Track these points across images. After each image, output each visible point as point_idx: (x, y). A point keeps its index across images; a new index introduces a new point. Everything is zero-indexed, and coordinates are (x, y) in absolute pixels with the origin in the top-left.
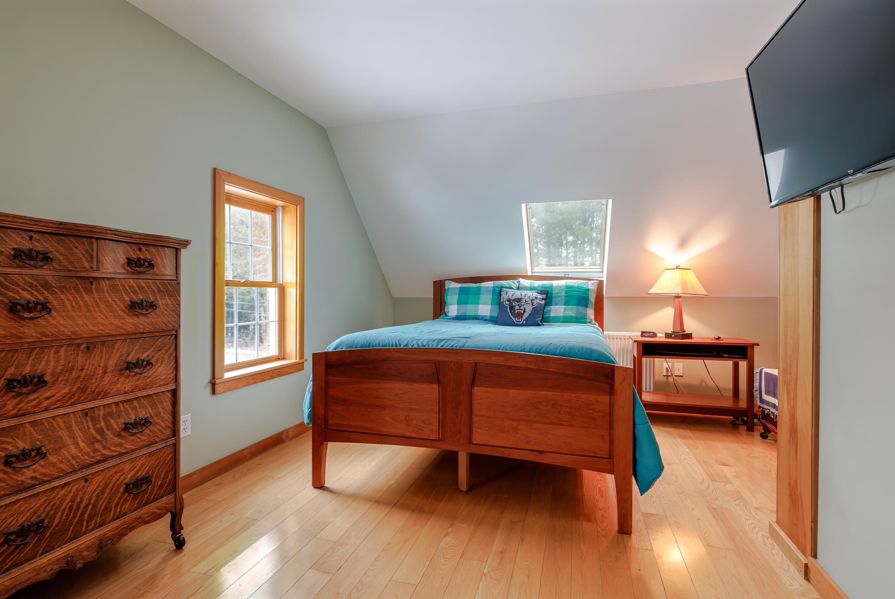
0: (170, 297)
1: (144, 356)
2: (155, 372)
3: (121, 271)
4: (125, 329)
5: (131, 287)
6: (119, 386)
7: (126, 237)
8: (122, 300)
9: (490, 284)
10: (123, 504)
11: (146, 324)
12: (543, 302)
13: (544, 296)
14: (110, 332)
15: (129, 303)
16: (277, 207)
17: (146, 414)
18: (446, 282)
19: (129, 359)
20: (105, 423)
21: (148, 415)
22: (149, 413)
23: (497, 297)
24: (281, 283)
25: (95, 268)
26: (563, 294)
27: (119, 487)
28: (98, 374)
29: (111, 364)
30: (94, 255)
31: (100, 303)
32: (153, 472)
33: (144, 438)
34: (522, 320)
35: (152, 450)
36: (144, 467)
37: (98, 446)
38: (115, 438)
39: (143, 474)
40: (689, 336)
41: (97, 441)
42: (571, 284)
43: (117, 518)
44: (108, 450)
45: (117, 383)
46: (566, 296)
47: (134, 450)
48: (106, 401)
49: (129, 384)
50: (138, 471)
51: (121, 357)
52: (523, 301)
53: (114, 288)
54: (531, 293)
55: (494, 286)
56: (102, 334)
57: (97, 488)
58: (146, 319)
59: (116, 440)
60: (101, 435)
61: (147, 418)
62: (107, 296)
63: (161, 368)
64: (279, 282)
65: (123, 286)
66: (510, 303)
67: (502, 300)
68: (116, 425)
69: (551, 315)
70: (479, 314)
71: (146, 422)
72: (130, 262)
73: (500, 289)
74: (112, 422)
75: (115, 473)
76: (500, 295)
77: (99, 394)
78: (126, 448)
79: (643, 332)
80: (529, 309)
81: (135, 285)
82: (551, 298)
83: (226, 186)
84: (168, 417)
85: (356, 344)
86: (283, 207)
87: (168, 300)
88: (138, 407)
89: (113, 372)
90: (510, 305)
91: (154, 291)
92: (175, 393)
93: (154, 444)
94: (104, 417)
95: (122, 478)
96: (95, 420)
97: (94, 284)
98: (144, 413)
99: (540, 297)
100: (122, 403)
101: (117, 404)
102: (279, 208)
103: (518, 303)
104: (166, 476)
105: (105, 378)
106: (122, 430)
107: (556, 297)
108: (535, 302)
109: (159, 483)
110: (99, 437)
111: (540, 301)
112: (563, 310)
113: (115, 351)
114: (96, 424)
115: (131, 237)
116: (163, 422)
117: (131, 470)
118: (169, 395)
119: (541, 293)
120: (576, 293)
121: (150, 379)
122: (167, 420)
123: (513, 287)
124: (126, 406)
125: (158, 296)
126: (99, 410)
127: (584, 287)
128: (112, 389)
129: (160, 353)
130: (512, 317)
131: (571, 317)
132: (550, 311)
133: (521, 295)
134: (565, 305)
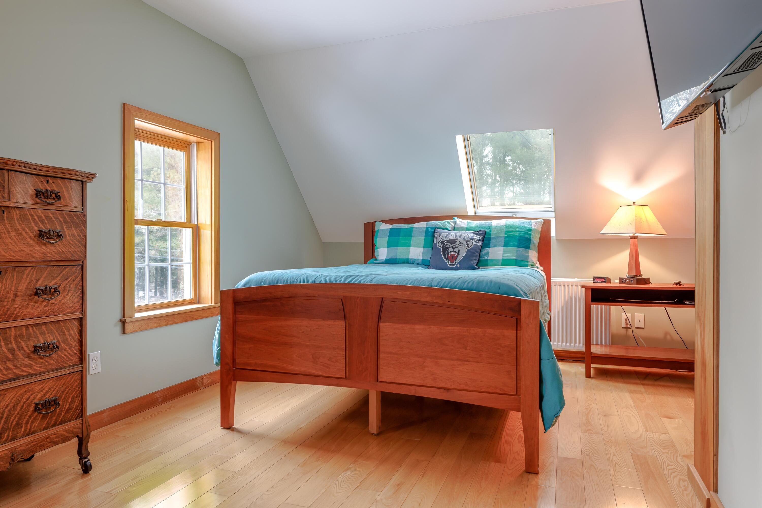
0: (76, 228)
1: (52, 284)
2: (62, 299)
3: (30, 201)
4: (33, 257)
5: (39, 217)
6: (28, 310)
7: (35, 169)
8: (31, 229)
9: (423, 225)
10: (33, 422)
11: (53, 253)
12: (479, 244)
13: (481, 237)
14: (21, 258)
15: (38, 232)
16: (192, 143)
17: (54, 339)
18: (376, 223)
19: (38, 286)
20: (16, 344)
21: (56, 341)
22: (58, 339)
23: (430, 238)
24: (196, 223)
25: (6, 198)
26: (503, 235)
27: (29, 405)
28: (9, 297)
29: (21, 288)
30: (6, 185)
31: (10, 230)
32: (61, 396)
33: (52, 362)
34: (455, 263)
35: (59, 374)
36: (52, 389)
37: (10, 365)
38: (25, 359)
39: (51, 396)
40: (647, 281)
41: (9, 360)
42: (512, 224)
43: (28, 435)
44: (19, 370)
45: (27, 307)
46: (506, 237)
47: (42, 373)
48: (16, 323)
49: (38, 309)
50: (46, 393)
51: (30, 282)
52: (458, 243)
53: (24, 218)
54: (467, 234)
55: (427, 227)
56: (13, 259)
57: (9, 404)
58: (53, 248)
59: (26, 360)
60: (12, 354)
61: (55, 343)
62: (17, 224)
63: (67, 297)
64: (193, 223)
65: (32, 215)
66: (444, 244)
67: (435, 242)
68: (27, 346)
69: (489, 258)
70: (410, 258)
71: (54, 347)
72: (38, 193)
73: (433, 230)
74: (23, 343)
75: (25, 392)
76: (434, 236)
77: (10, 316)
78: (35, 370)
79: (595, 278)
80: (463, 251)
81: (43, 215)
82: (489, 239)
83: (135, 121)
84: (75, 344)
85: (265, 281)
86: (198, 143)
87: (74, 231)
88: (46, 332)
89: (23, 296)
90: (443, 248)
91: (61, 221)
92: (81, 321)
93: (62, 369)
94: (15, 338)
95: (31, 398)
96: (6, 340)
97: (5, 213)
98: (52, 338)
99: (476, 238)
100: (32, 327)
101: (26, 326)
102: (193, 144)
103: (452, 245)
104: (73, 401)
105: (16, 302)
106: (32, 352)
107: (494, 238)
108: (470, 244)
109: (67, 407)
110: (10, 357)
111: (476, 242)
112: (502, 252)
113: (25, 277)
114: (8, 344)
115: (39, 170)
116: (71, 349)
117: (40, 391)
118: (76, 323)
119: (478, 233)
120: (517, 234)
121: (57, 306)
122: (74, 347)
123: (448, 228)
124: (35, 330)
125: (65, 227)
126: (11, 331)
127: (525, 227)
128: (22, 313)
129: (67, 281)
130: (445, 260)
131: (510, 260)
132: (488, 253)
133: (456, 236)
134: (504, 246)
